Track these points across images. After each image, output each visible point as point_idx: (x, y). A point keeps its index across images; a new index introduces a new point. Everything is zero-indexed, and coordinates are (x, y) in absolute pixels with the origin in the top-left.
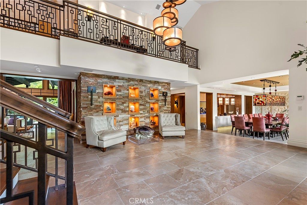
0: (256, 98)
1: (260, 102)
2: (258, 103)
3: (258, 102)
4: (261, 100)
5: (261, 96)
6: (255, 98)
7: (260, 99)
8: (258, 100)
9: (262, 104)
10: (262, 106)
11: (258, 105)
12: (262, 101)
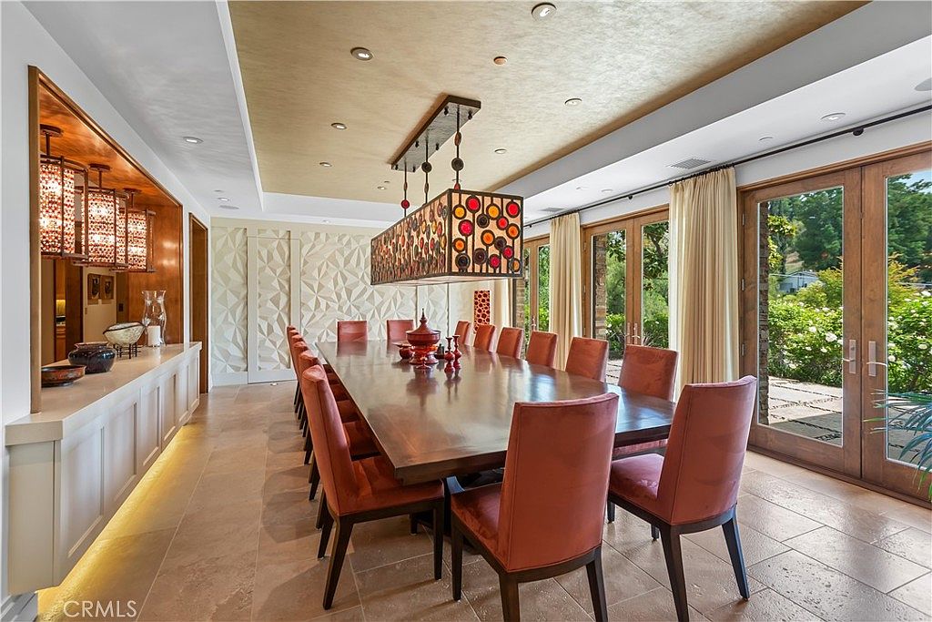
0: (469, 217)
1: (493, 251)
2: (480, 256)
3: (479, 245)
4: (499, 233)
5: (497, 201)
6: (460, 212)
7: (492, 225)
8: (478, 230)
9: (504, 261)
10: (500, 274)
11: (477, 268)
12: (499, 243)
